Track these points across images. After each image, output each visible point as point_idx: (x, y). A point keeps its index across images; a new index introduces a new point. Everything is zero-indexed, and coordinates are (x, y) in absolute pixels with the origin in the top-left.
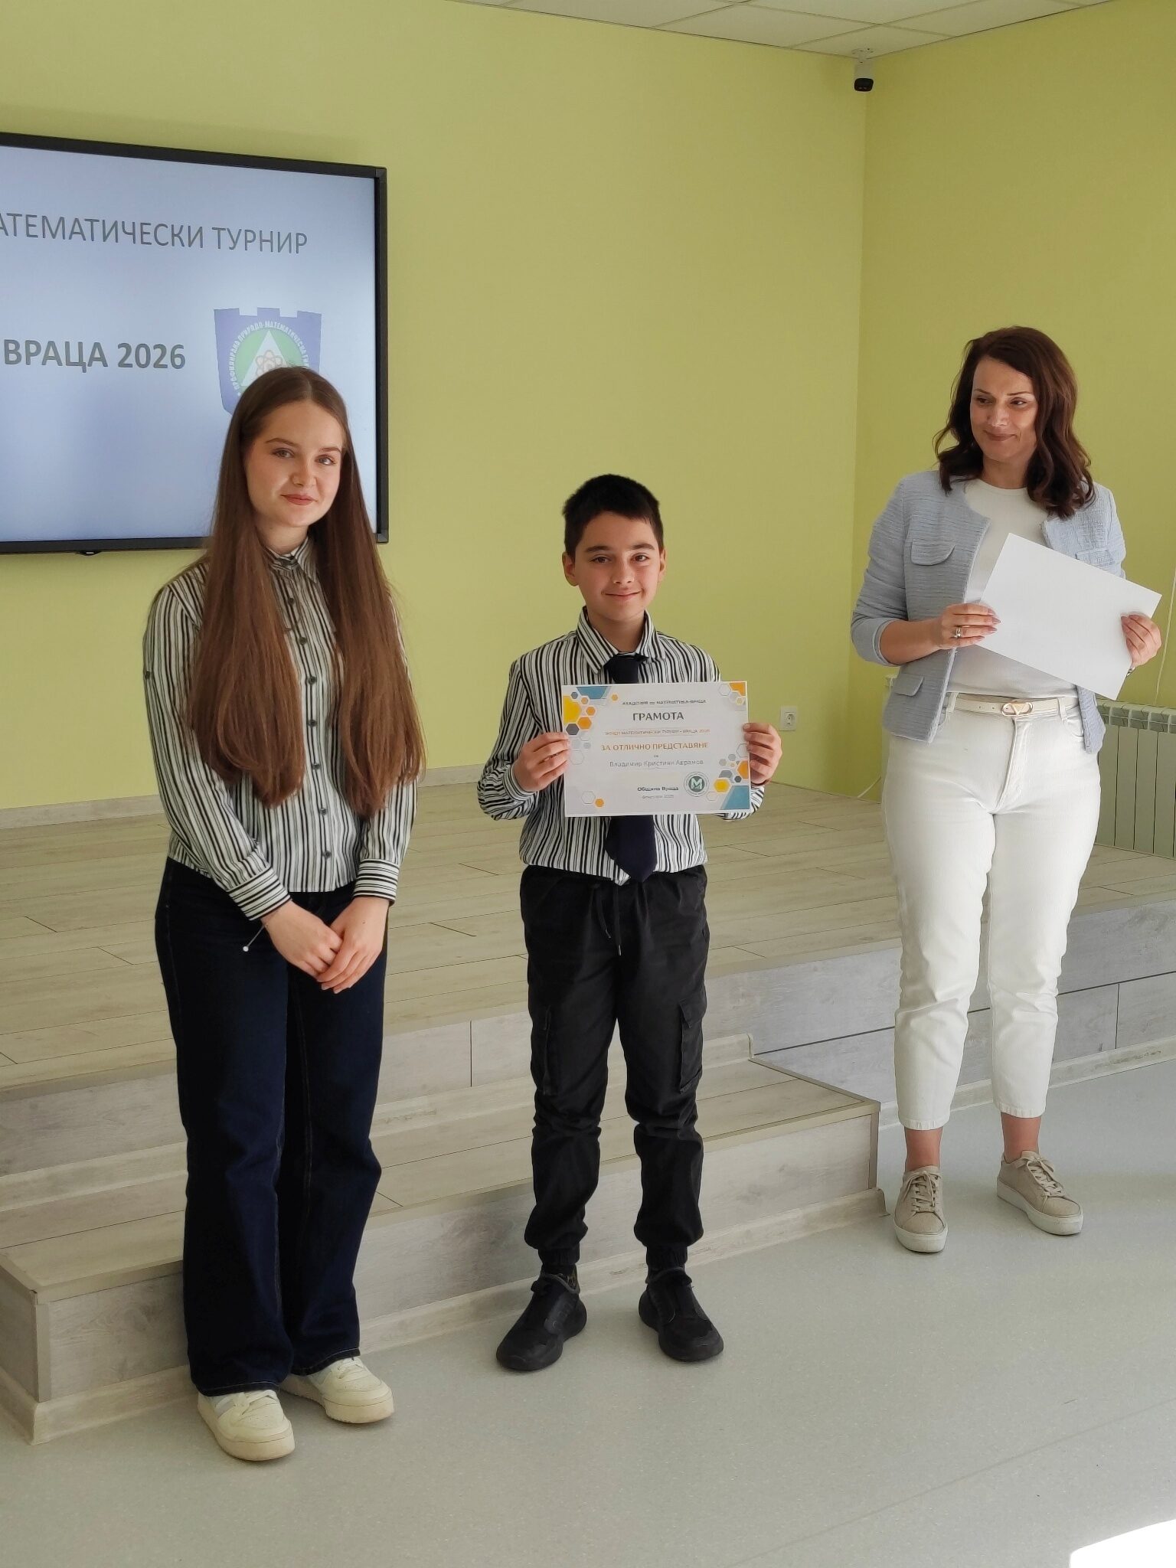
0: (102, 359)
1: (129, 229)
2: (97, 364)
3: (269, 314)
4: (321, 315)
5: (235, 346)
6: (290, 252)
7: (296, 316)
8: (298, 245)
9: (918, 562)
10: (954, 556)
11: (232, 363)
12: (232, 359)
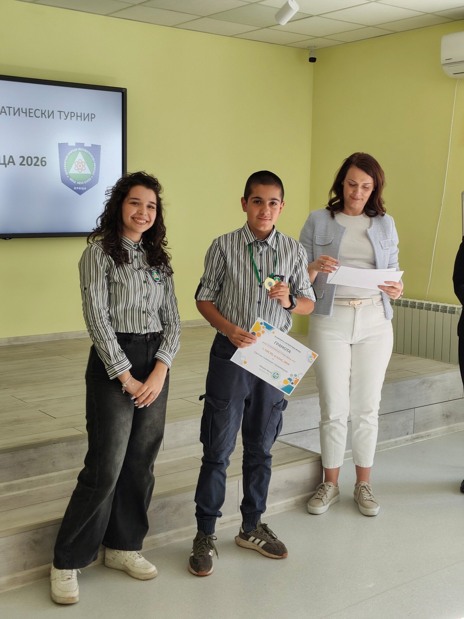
0: (13, 162)
1: (24, 111)
2: (11, 164)
3: (80, 145)
4: (100, 146)
5: (66, 158)
6: (89, 121)
7: (90, 146)
8: (92, 118)
9: (318, 244)
10: (333, 242)
11: (65, 164)
12: (65, 163)
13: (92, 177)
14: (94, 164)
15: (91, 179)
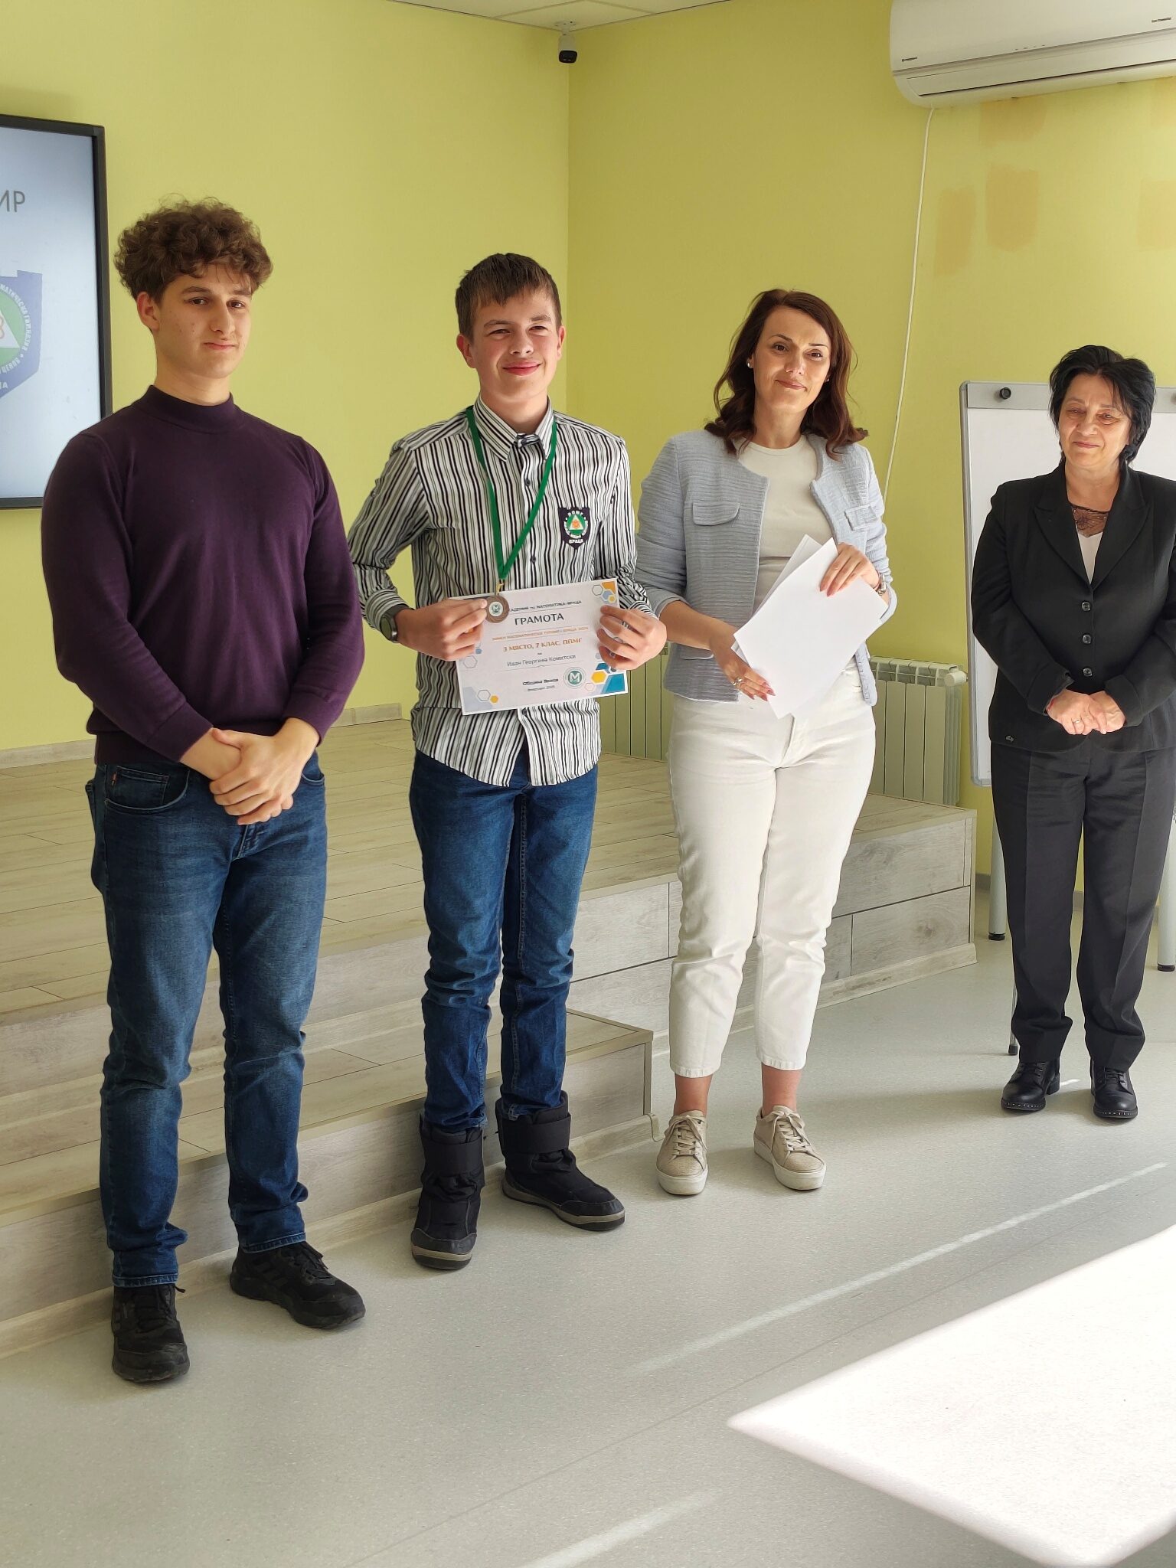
4: (40, 275)
6: (8, 210)
7: (15, 276)
8: (16, 203)
9: (701, 523)
10: (740, 515)
13: (22, 356)
14: (27, 321)
15: (19, 362)
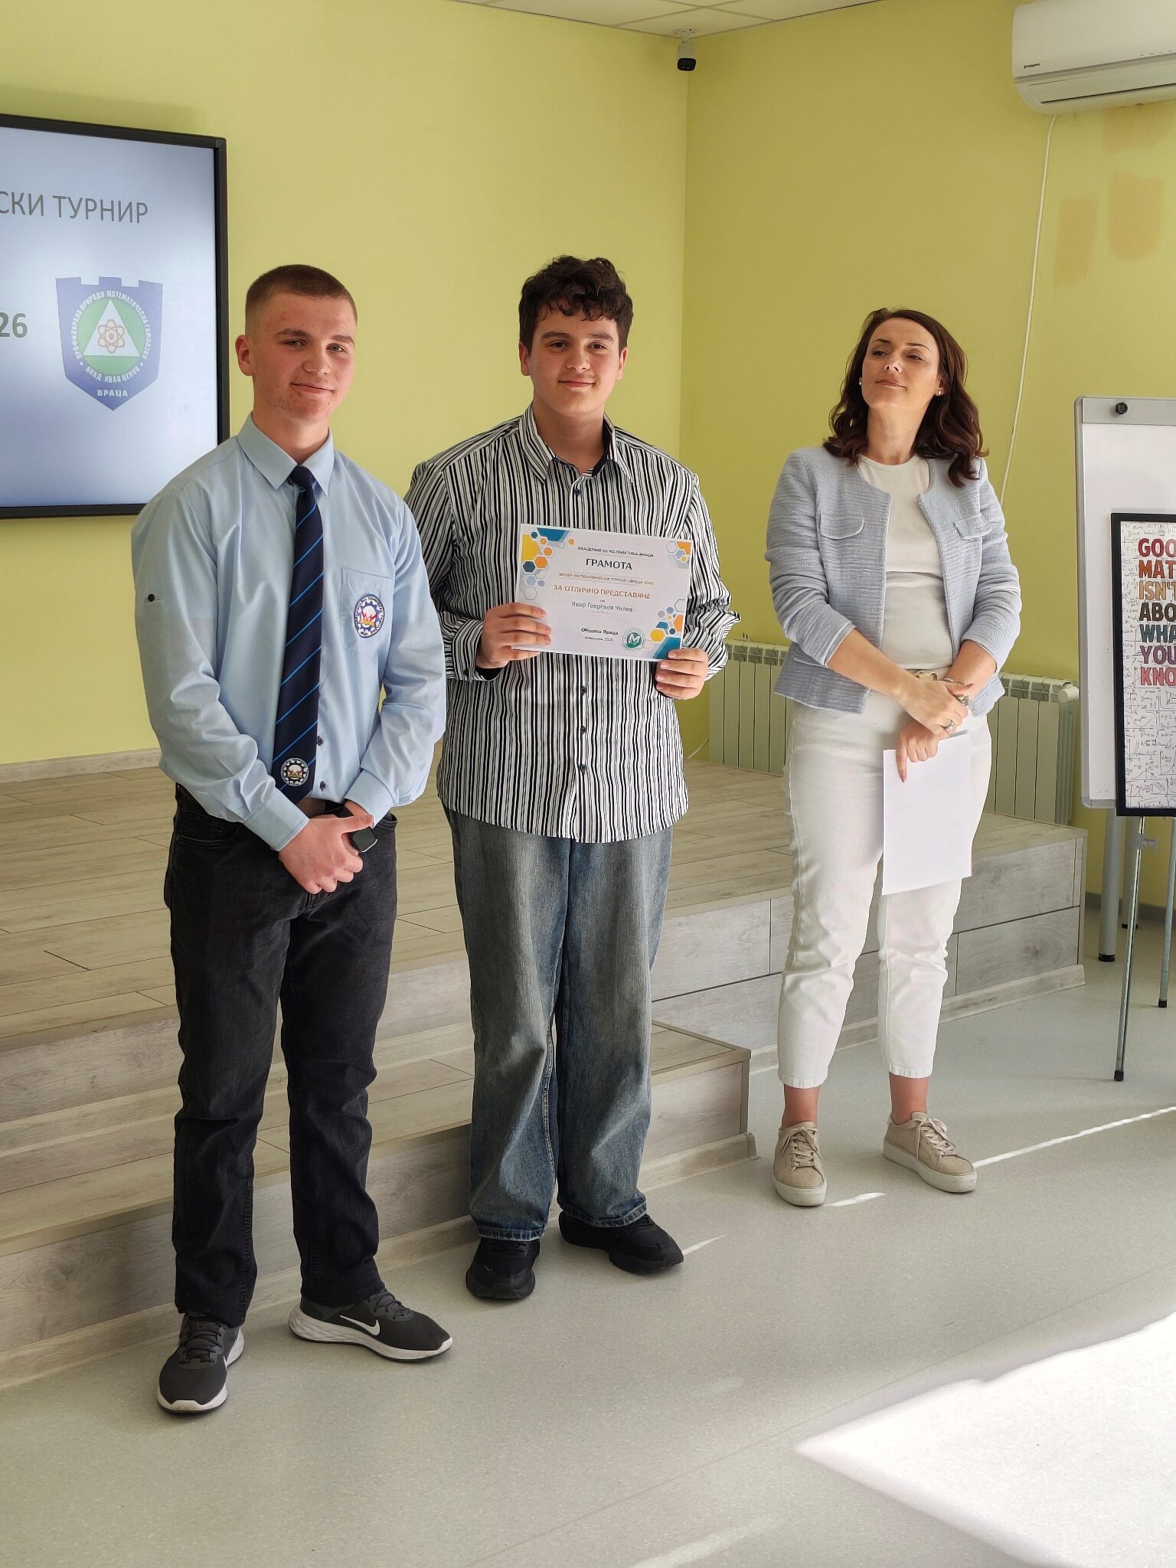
3: (110, 284)
4: (161, 285)
5: (77, 315)
6: (131, 221)
7: (137, 286)
8: (139, 214)
11: (75, 333)
12: (74, 328)
13: (142, 364)
14: (147, 330)
15: (138, 370)
